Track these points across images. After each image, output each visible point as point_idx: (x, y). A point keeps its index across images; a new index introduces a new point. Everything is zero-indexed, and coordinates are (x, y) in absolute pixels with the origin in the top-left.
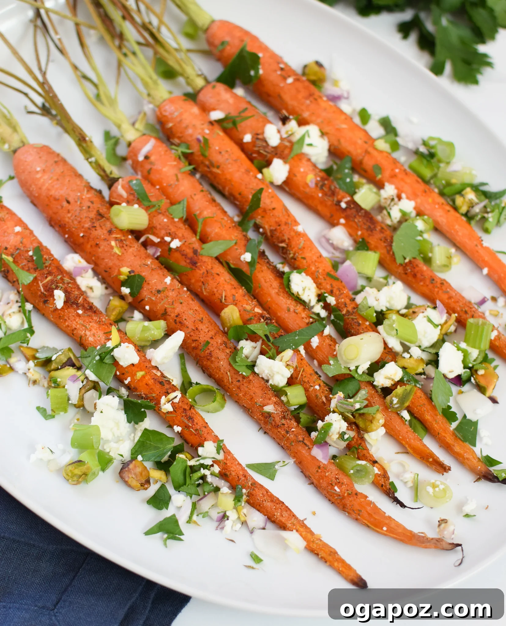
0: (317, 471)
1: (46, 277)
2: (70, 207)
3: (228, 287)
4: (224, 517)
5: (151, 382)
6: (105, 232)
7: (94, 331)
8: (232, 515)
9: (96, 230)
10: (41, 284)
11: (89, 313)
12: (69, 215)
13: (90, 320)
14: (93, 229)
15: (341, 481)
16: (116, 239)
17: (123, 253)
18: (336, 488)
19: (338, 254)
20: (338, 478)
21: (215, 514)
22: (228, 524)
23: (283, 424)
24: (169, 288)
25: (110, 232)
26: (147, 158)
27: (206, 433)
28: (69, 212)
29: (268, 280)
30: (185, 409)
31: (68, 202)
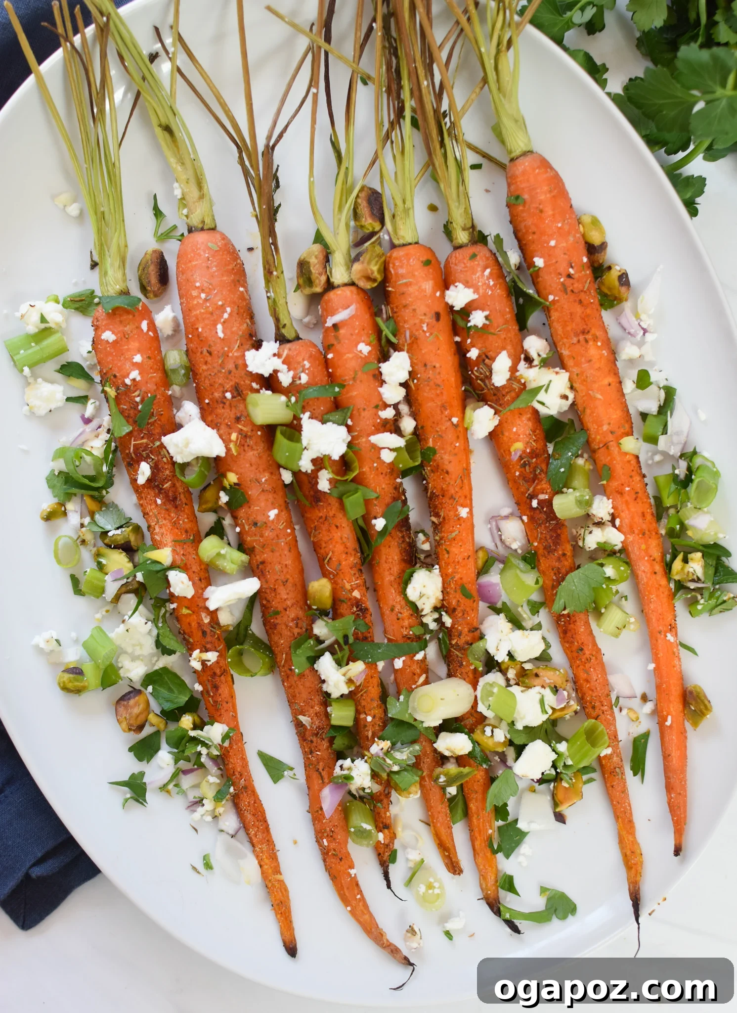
0: (318, 811)
1: (143, 438)
2: (209, 359)
3: (339, 548)
4: (200, 802)
5: (194, 624)
6: (233, 416)
7: (163, 530)
8: (208, 805)
9: (223, 407)
10: (133, 443)
11: (169, 506)
12: (205, 367)
13: (167, 516)
14: (221, 405)
15: (335, 836)
16: (240, 432)
17: (239, 454)
18: (325, 840)
19: (501, 550)
20: (332, 832)
21: (192, 795)
22: (200, 810)
23: (312, 741)
24: (269, 525)
25: (238, 419)
26: (335, 326)
27: (225, 709)
28: (206, 363)
29: (390, 560)
30: (215, 674)
31: (210, 353)
